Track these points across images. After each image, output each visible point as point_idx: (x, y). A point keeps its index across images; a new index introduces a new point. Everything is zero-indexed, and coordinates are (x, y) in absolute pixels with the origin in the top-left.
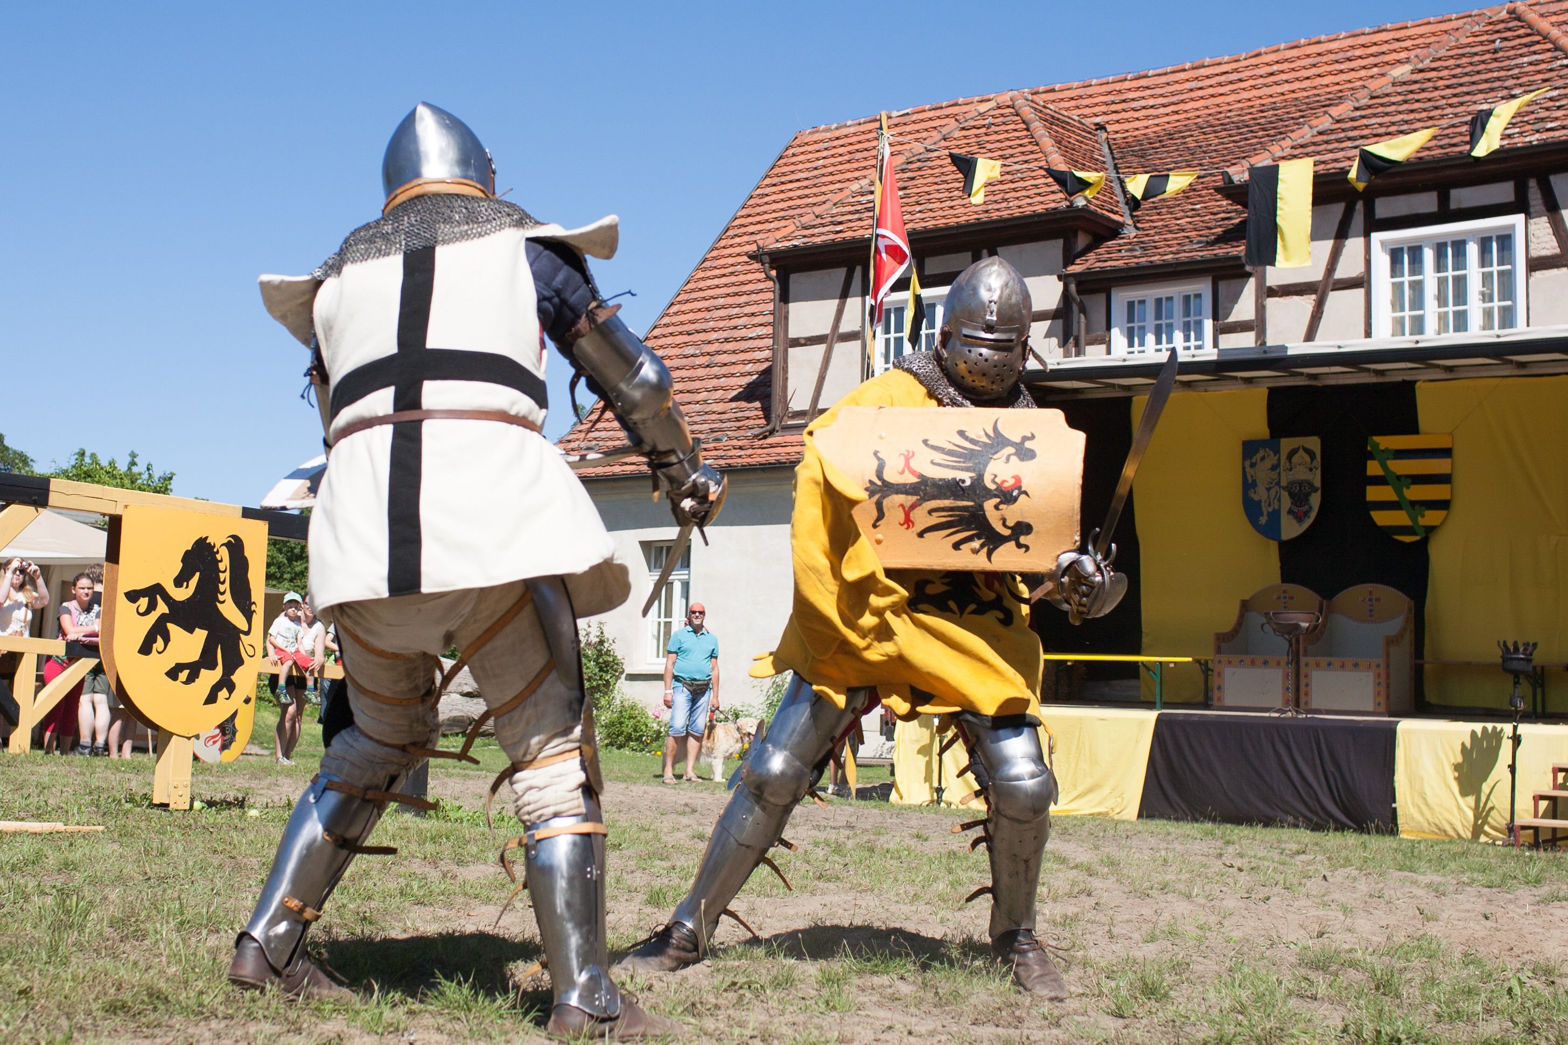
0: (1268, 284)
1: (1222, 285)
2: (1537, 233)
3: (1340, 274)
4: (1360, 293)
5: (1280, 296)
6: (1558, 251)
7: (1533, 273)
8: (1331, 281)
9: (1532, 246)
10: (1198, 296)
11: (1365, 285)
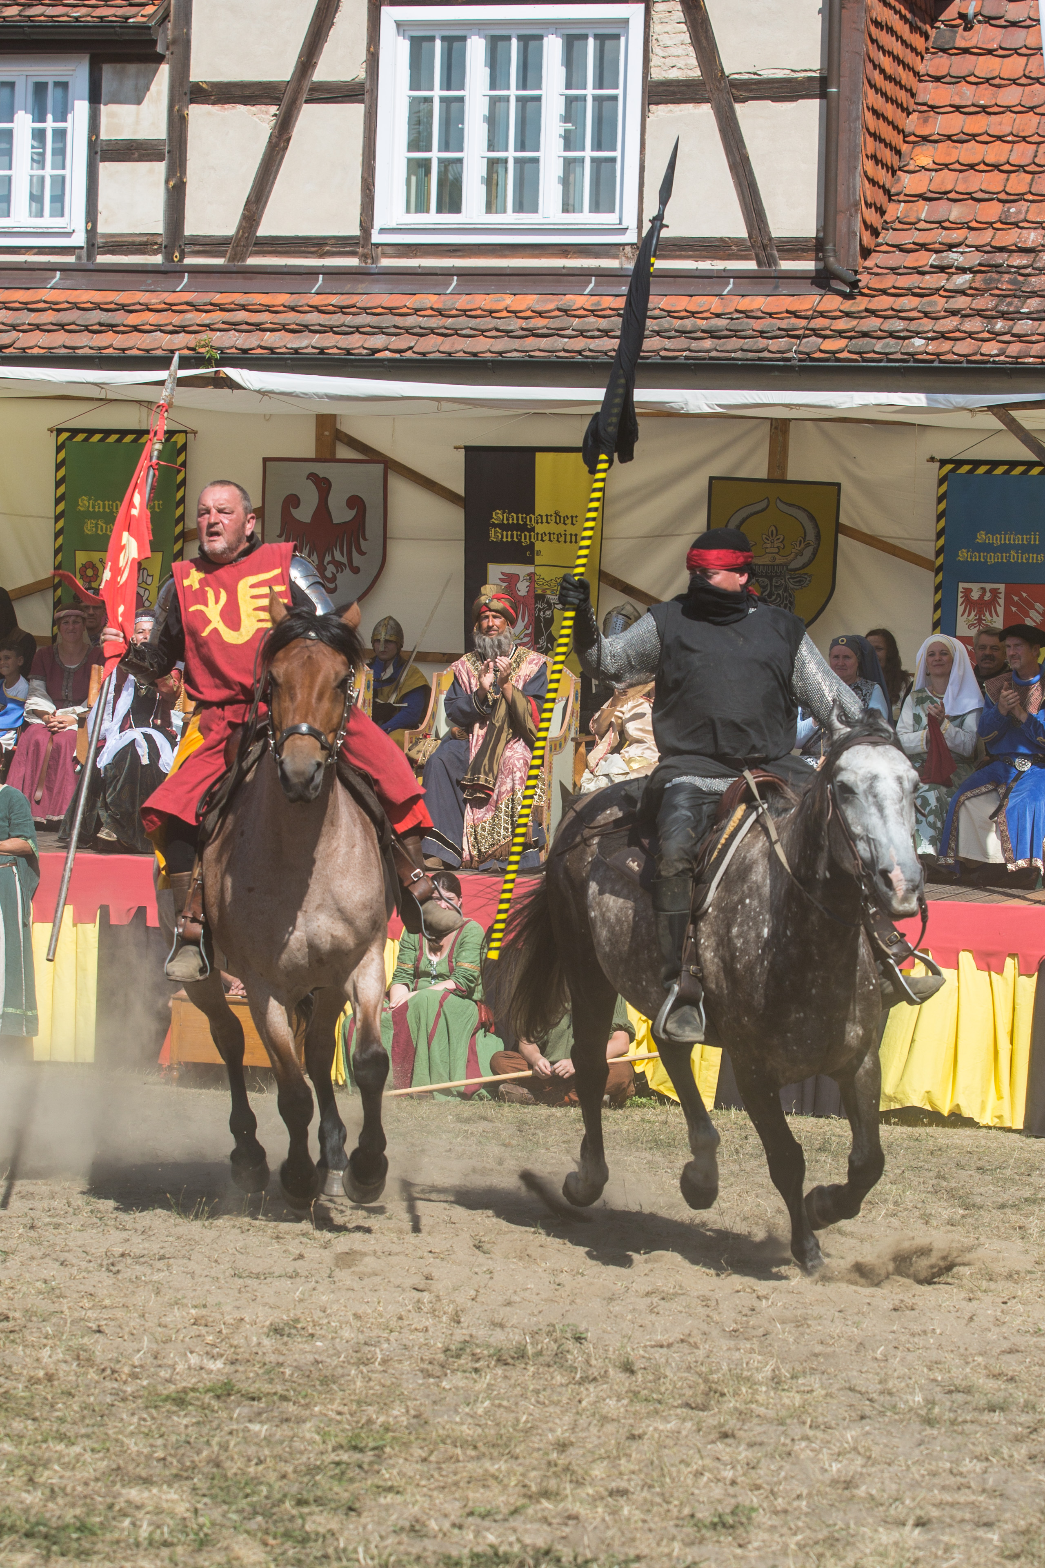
0: (193, 79)
1: (108, 71)
2: (665, 40)
3: (322, 73)
4: (357, 111)
5: (214, 103)
6: (696, 73)
7: (653, 108)
8: (306, 86)
9: (655, 61)
10: (63, 86)
11: (366, 97)
